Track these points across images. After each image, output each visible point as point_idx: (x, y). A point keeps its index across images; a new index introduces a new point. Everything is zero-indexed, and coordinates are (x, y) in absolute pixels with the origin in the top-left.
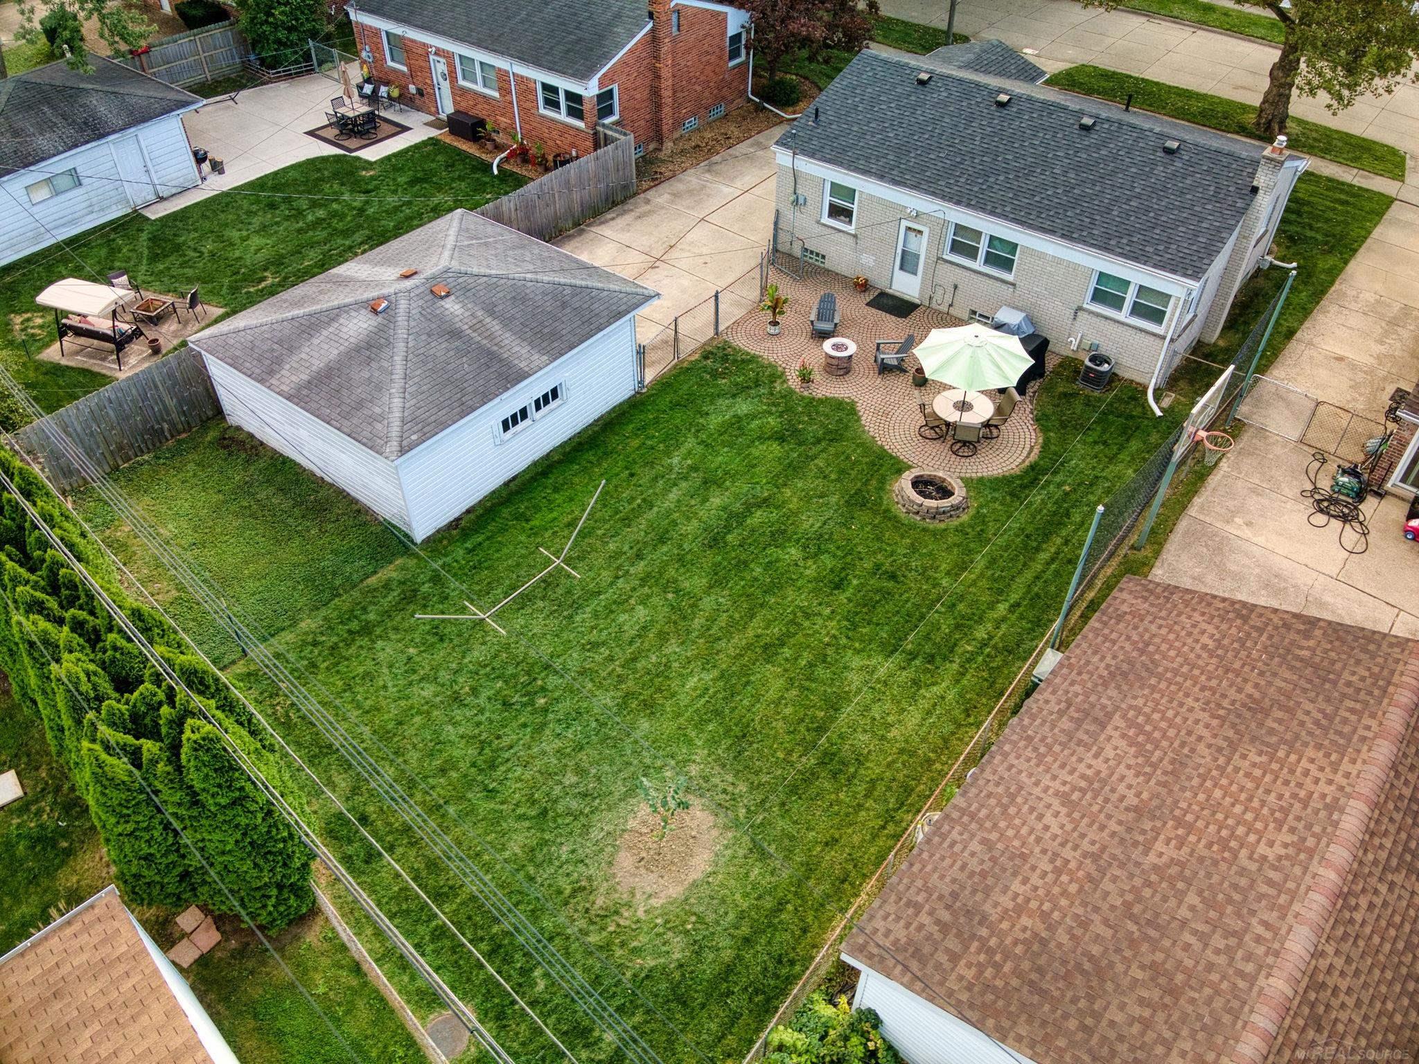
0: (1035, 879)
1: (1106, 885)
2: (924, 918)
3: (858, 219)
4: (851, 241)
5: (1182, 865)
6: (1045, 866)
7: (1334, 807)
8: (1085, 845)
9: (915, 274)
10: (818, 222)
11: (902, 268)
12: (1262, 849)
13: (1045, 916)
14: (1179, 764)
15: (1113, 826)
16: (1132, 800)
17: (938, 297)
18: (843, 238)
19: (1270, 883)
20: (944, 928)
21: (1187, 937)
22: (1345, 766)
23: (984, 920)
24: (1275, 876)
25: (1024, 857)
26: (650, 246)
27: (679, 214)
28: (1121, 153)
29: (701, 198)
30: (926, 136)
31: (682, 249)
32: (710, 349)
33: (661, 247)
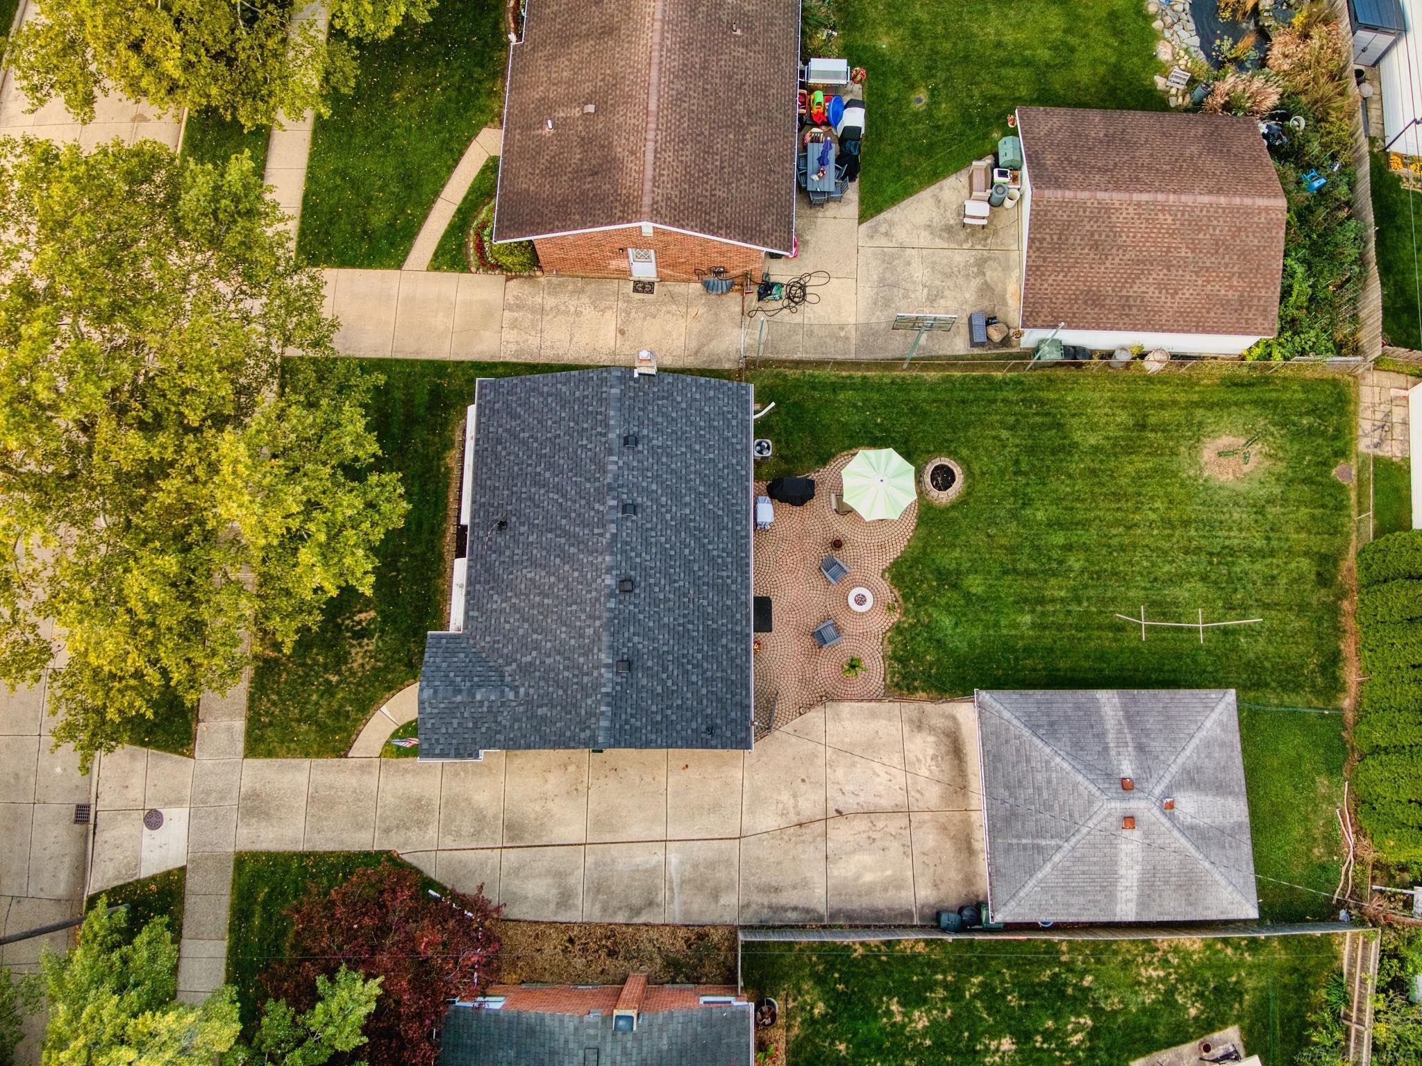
0: (1217, 287)
1: (1208, 264)
2: (1251, 316)
5: (1187, 244)
6: (1209, 287)
7: (1139, 204)
8: (1194, 278)
12: (1169, 221)
13: (1230, 278)
14: (1138, 262)
15: (1180, 272)
16: (1165, 271)
19: (1183, 215)
20: (1250, 308)
21: (1217, 232)
22: (1117, 206)
23: (1242, 296)
24: (1179, 214)
25: (1208, 296)
26: (814, 841)
27: (746, 863)
28: (650, 474)
29: (707, 867)
30: (690, 627)
31: (798, 814)
32: (905, 692)
33: (808, 831)
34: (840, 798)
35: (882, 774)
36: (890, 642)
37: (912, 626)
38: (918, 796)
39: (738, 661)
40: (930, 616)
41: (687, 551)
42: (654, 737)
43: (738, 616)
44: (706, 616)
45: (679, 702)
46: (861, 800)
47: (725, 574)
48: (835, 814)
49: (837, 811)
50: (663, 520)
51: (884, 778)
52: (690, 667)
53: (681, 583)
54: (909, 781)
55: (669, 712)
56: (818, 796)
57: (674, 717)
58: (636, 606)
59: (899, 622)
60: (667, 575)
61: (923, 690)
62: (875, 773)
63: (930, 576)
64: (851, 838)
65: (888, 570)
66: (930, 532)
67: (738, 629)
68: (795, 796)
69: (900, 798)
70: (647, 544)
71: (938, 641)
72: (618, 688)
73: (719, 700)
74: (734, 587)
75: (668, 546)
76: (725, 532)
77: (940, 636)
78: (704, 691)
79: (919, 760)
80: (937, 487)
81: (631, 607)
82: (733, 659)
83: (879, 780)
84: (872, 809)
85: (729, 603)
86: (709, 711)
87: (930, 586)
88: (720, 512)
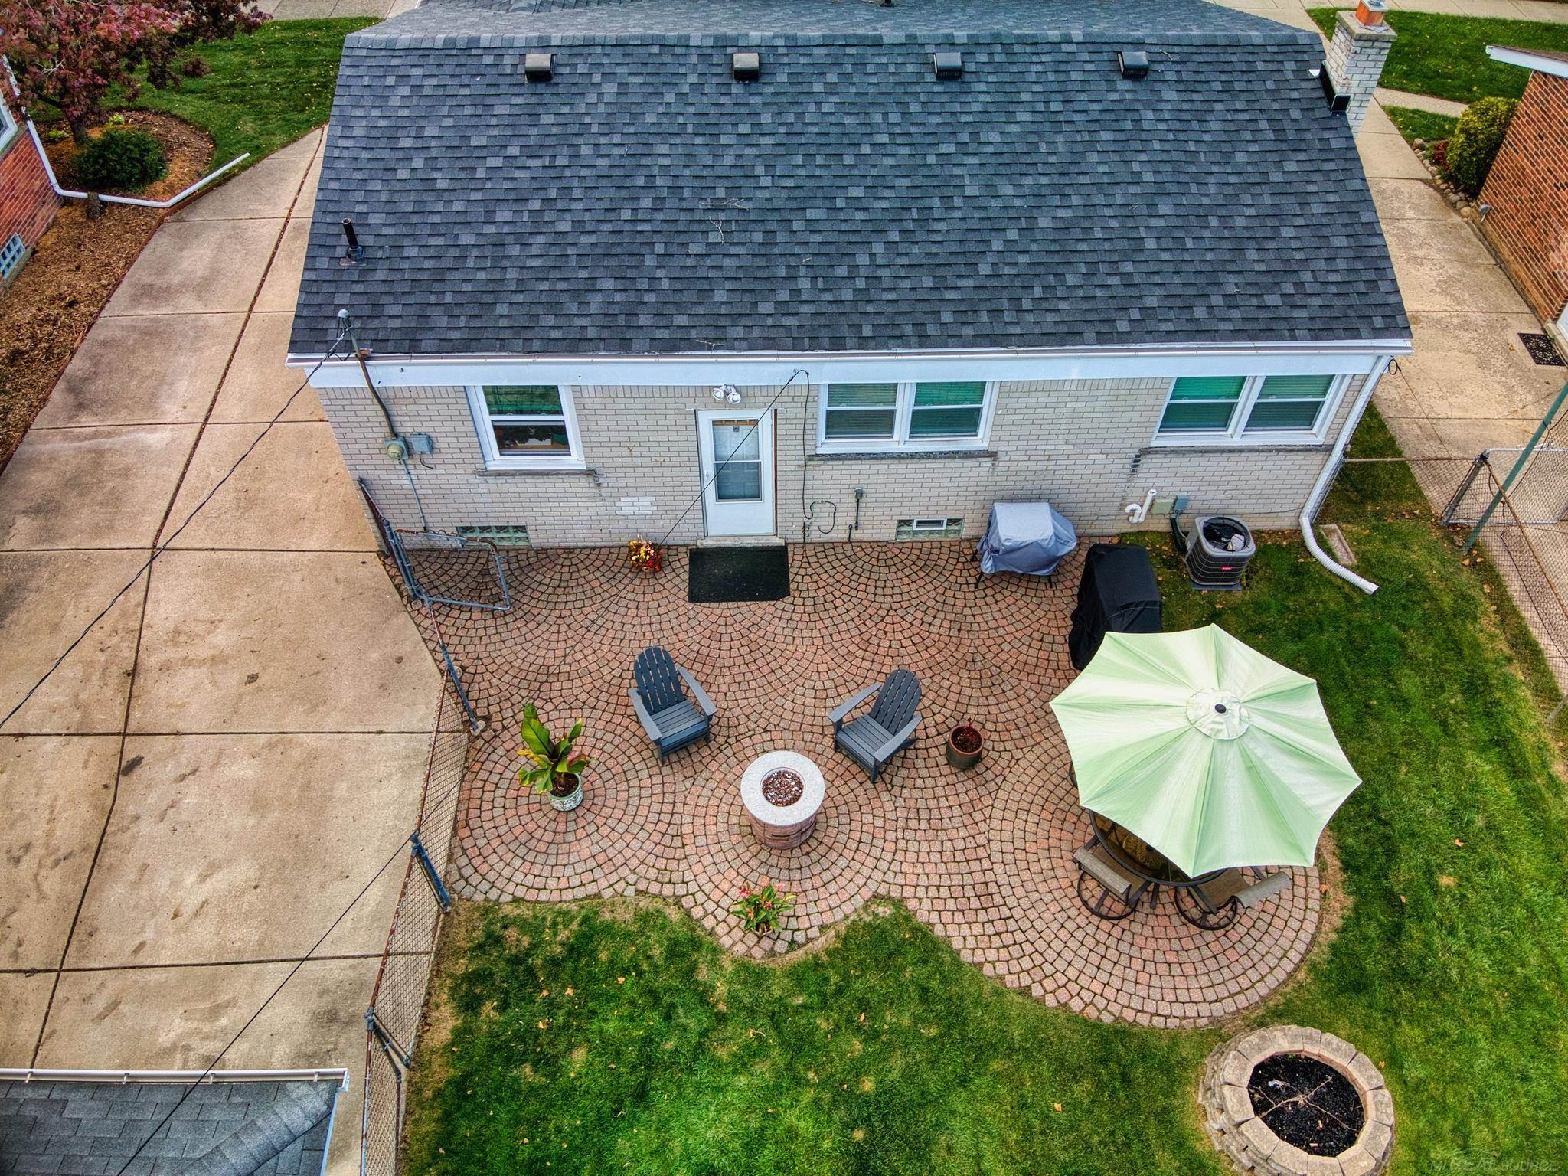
3: (586, 438)
4: (584, 482)
9: (757, 496)
10: (484, 473)
11: (721, 496)
17: (822, 518)
18: (558, 485)
26: (77, 704)
27: (87, 563)
28: (1055, 106)
29: (113, 491)
30: (646, 203)
31: (165, 667)
32: (462, 965)
33: (108, 692)
34: (171, 770)
35: (206, 890)
36: (646, 919)
37: (703, 996)
38: (100, 1003)
39: (549, 321)
40: (743, 1062)
41: (857, 192)
42: (358, 132)
43: (681, 320)
44: (678, 237)
45: (442, 185)
46: (145, 828)
47: (804, 283)
48: (130, 756)
49: (137, 762)
50: (933, 139)
51: (193, 891)
52: (536, 205)
53: (765, 182)
54: (154, 976)
55: (418, 163)
56: (198, 713)
57: (403, 174)
58: (697, 87)
59: (716, 951)
60: (784, 149)
61: (459, 1034)
62: (214, 867)
63: (897, 1063)
64: (44, 799)
65: (904, 918)
66: (1076, 1073)
67: (644, 320)
68: (217, 660)
69: (111, 945)
70: (861, 106)
71: (641, 1095)
72: (489, 60)
73: (440, 277)
74: (766, 308)
75: (866, 149)
76: (928, 282)
77: (663, 1102)
78: (466, 239)
79: (216, 1012)
80: (1262, 1074)
81: (693, 78)
82: (553, 306)
83: (190, 879)
84: (106, 859)
85: (720, 296)
86: (411, 252)
87: (857, 1070)
88: (985, 269)
